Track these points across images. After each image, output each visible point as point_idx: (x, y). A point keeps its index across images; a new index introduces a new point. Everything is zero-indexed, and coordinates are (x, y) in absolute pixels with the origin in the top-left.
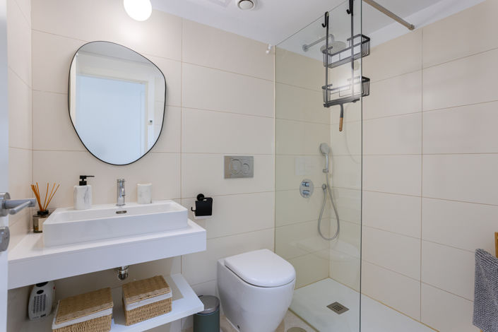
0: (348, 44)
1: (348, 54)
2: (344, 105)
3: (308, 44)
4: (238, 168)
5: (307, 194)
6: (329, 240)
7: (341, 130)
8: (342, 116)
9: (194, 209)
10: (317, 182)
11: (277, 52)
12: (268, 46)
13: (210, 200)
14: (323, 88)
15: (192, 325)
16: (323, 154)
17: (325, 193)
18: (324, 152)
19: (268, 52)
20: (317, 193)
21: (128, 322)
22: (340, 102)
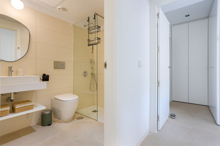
0: (94, 28)
1: (94, 30)
2: (93, 46)
3: (86, 25)
4: (59, 65)
5: (86, 76)
6: (94, 91)
7: (92, 53)
8: (93, 49)
9: (42, 79)
10: (89, 72)
11: (74, 26)
12: (71, 24)
13: (48, 76)
14: (88, 40)
15: (41, 122)
16: (91, 62)
17: (92, 76)
18: (92, 62)
19: (71, 26)
20: (89, 76)
21: (16, 112)
22: (93, 45)
